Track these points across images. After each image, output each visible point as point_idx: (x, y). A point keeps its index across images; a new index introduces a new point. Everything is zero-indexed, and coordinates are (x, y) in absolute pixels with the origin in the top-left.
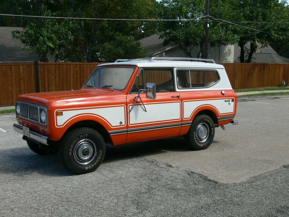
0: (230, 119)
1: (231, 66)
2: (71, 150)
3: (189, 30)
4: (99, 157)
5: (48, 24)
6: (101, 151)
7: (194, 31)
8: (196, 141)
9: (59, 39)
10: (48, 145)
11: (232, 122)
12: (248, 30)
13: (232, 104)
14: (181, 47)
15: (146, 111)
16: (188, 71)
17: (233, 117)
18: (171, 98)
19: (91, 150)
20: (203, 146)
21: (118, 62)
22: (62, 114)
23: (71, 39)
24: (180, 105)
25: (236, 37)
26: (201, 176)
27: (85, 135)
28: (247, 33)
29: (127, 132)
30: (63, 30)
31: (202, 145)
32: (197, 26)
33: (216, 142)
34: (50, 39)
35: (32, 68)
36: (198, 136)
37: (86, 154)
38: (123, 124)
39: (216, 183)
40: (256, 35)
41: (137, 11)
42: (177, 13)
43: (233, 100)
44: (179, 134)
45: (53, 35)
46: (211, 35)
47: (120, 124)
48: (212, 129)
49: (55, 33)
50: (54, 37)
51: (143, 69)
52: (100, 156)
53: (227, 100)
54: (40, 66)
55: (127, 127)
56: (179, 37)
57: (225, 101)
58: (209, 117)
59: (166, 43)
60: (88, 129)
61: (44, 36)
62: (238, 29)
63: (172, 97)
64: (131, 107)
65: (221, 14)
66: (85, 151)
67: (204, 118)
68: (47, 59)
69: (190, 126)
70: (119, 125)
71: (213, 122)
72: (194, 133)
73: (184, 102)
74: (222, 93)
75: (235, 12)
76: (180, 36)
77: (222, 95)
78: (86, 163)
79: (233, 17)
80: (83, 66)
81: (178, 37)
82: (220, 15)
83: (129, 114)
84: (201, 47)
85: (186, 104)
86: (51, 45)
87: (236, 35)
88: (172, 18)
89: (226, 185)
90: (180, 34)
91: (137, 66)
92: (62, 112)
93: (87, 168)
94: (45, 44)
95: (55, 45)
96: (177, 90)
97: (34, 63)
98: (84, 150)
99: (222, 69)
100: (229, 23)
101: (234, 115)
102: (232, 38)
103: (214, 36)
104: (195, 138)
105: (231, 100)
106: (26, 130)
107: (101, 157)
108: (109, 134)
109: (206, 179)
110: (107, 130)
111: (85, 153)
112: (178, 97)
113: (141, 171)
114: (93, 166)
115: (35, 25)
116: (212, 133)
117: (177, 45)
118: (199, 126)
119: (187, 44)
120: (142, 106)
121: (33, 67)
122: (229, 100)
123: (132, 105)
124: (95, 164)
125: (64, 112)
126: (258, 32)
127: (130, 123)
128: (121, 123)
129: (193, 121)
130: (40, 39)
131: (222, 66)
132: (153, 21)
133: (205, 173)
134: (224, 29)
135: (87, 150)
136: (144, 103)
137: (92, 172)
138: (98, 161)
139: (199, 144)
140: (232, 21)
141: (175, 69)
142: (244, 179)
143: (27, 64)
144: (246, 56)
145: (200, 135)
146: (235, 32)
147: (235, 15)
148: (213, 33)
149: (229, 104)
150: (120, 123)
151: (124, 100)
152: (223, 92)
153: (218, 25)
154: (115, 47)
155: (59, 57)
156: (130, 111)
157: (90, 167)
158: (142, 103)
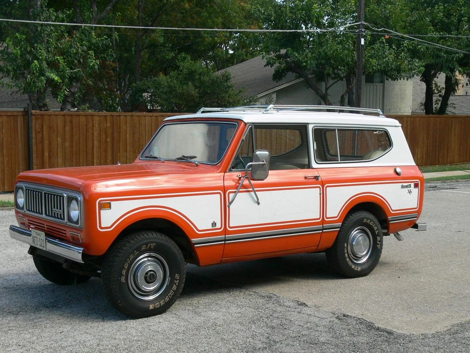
0: (410, 221)
1: (407, 121)
2: (124, 272)
3: (325, 50)
4: (175, 287)
5: (49, 35)
6: (177, 276)
7: (334, 52)
8: (348, 260)
9: (71, 65)
10: (83, 262)
11: (415, 226)
12: (440, 50)
13: (415, 192)
14: (308, 84)
15: (259, 204)
16: (335, 130)
17: (417, 217)
18: (303, 180)
19: (160, 274)
20: (362, 271)
21: (203, 112)
22: (109, 206)
23: (94, 65)
24: (320, 194)
25: (417, 64)
26: (361, 321)
27: (150, 246)
28: (438, 56)
29: (225, 240)
30: (78, 48)
31: (359, 269)
32: (340, 43)
33: (385, 264)
34: (53, 65)
35: (19, 122)
36: (351, 251)
37: (151, 281)
38: (218, 226)
39: (390, 333)
40: (456, 60)
41: (223, 11)
42: (301, 17)
43: (416, 186)
44: (318, 246)
45: (58, 58)
46: (367, 61)
47: (212, 226)
48: (378, 238)
49: (62, 53)
50: (61, 61)
51: (253, 126)
52: (176, 284)
53: (406, 184)
54: (34, 117)
55: (225, 231)
56: (304, 64)
57: (403, 187)
58: (371, 217)
59: (278, 76)
60: (154, 234)
61: (41, 60)
62: (421, 48)
63: (306, 178)
64: (231, 195)
65: (387, 18)
66: (150, 275)
67: (363, 219)
68: (45, 105)
69: (338, 232)
70: (211, 228)
71: (379, 226)
72: (346, 245)
73: (328, 188)
74: (395, 171)
75: (415, 15)
76: (306, 62)
77: (397, 176)
78: (151, 298)
79: (412, 24)
80: (118, 118)
81: (302, 63)
82: (386, 22)
83: (229, 207)
84: (349, 83)
85: (331, 192)
86: (54, 76)
87: (417, 60)
88: (292, 26)
89: (409, 336)
90: (307, 58)
91: (243, 121)
92: (110, 203)
93: (151, 307)
94: (43, 75)
95: (62, 77)
96: (314, 165)
97: (22, 112)
98: (147, 273)
99: (396, 126)
100: (402, 37)
101: (419, 212)
102: (408, 65)
103: (374, 61)
104: (346, 255)
105: (412, 185)
106: (38, 237)
107: (178, 287)
108: (191, 245)
109: (370, 326)
110: (189, 237)
111: (150, 278)
112: (316, 178)
113: (250, 312)
114: (162, 303)
115: (24, 37)
116: (379, 246)
117: (301, 79)
118: (354, 233)
119: (321, 77)
120: (253, 193)
121: (20, 120)
122: (410, 185)
123: (235, 192)
124: (167, 299)
125: (112, 203)
126: (461, 53)
127: (231, 226)
128: (214, 224)
129: (343, 223)
130: (33, 65)
131: (396, 122)
132: (253, 33)
133: (369, 317)
134: (394, 49)
135: (152, 274)
136: (255, 189)
137: (160, 313)
138: (171, 293)
139: (353, 267)
140: (409, 33)
141: (310, 128)
142: (441, 328)
143: (9, 114)
144: (436, 101)
145: (356, 249)
146: (414, 53)
147: (414, 21)
148: (371, 57)
149: (410, 192)
150: (212, 224)
151: (220, 183)
152: (398, 170)
153: (382, 40)
154: (181, 82)
155: (69, 102)
156: (230, 203)
157: (157, 305)
158: (251, 189)
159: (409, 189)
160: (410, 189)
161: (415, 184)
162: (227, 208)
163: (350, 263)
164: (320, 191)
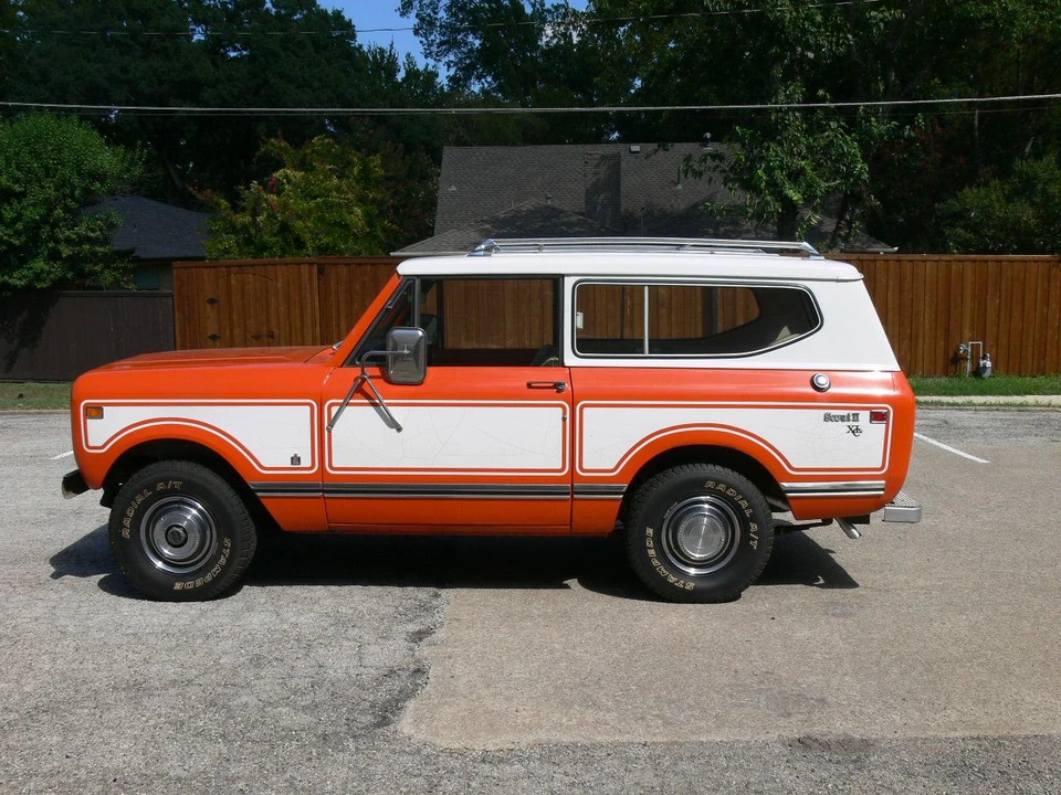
2: (128, 523)
4: (223, 560)
6: (227, 542)
8: (657, 562)
13: (876, 431)
15: (399, 429)
16: (640, 288)
17: (891, 490)
19: (195, 535)
20: (702, 590)
22: (100, 415)
23: (859, 173)
24: (564, 419)
27: (173, 485)
29: (323, 491)
31: (693, 586)
37: (173, 543)
38: (306, 462)
43: (877, 417)
44: (570, 526)
47: (292, 463)
48: (755, 526)
50: (806, 168)
51: (418, 283)
52: (224, 555)
53: (845, 413)
55: (323, 474)
57: (827, 418)
61: (773, 168)
63: (529, 385)
64: (335, 410)
66: (173, 534)
67: (706, 479)
69: (619, 503)
70: (289, 465)
72: (650, 531)
73: (586, 409)
83: (330, 432)
85: (597, 417)
86: (792, 194)
92: (102, 410)
93: (178, 586)
95: (808, 195)
96: (570, 359)
98: (175, 526)
104: (652, 552)
105: (864, 414)
107: (229, 562)
108: (249, 491)
110: (245, 478)
112: (559, 386)
114: (200, 583)
116: (755, 543)
120: (382, 409)
122: (856, 415)
123: (343, 404)
124: (209, 578)
125: (106, 409)
127: (335, 465)
128: (296, 460)
129: (634, 484)
135: (178, 533)
138: (217, 570)
139: (673, 579)
141: (569, 283)
145: (683, 543)
150: (292, 458)
152: (822, 381)
154: (1005, 197)
156: (332, 423)
157: (190, 585)
158: (378, 401)
159: (851, 423)
160: (855, 423)
161: (871, 413)
162: (326, 432)
163: (663, 571)
164: (564, 413)
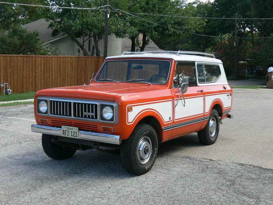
0: (227, 114)
2: (137, 148)
4: (155, 156)
6: (156, 149)
10: (120, 144)
15: (184, 106)
16: (203, 65)
17: (230, 111)
20: (214, 140)
24: (203, 100)
27: (147, 132)
29: (173, 127)
47: (169, 120)
48: (219, 123)
51: (178, 63)
53: (228, 94)
55: (173, 122)
57: (227, 96)
58: (217, 112)
60: (148, 126)
63: (198, 91)
64: (176, 102)
67: (214, 113)
69: (208, 120)
73: (205, 97)
77: (225, 90)
78: (145, 162)
91: (173, 59)
93: (146, 168)
96: (198, 84)
98: (145, 149)
101: (231, 108)
103: (113, 27)
105: (230, 94)
106: (71, 131)
108: (162, 130)
110: (161, 126)
111: (147, 151)
112: (202, 91)
114: (150, 165)
116: (219, 127)
118: (211, 121)
124: (152, 162)
125: (133, 108)
127: (175, 119)
128: (170, 118)
129: (210, 115)
131: (220, 61)
136: (185, 98)
138: (153, 159)
139: (211, 139)
141: (196, 63)
144: (137, 50)
152: (225, 87)
156: (175, 106)
158: (183, 98)
159: (229, 97)
